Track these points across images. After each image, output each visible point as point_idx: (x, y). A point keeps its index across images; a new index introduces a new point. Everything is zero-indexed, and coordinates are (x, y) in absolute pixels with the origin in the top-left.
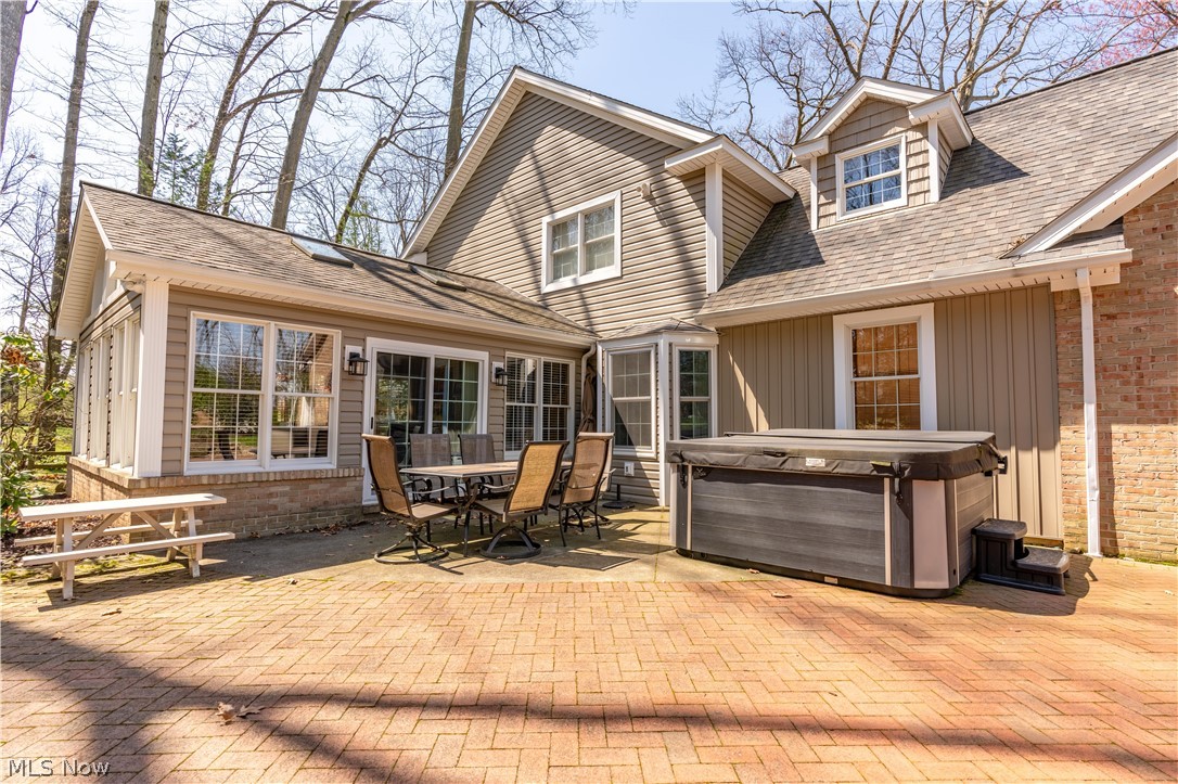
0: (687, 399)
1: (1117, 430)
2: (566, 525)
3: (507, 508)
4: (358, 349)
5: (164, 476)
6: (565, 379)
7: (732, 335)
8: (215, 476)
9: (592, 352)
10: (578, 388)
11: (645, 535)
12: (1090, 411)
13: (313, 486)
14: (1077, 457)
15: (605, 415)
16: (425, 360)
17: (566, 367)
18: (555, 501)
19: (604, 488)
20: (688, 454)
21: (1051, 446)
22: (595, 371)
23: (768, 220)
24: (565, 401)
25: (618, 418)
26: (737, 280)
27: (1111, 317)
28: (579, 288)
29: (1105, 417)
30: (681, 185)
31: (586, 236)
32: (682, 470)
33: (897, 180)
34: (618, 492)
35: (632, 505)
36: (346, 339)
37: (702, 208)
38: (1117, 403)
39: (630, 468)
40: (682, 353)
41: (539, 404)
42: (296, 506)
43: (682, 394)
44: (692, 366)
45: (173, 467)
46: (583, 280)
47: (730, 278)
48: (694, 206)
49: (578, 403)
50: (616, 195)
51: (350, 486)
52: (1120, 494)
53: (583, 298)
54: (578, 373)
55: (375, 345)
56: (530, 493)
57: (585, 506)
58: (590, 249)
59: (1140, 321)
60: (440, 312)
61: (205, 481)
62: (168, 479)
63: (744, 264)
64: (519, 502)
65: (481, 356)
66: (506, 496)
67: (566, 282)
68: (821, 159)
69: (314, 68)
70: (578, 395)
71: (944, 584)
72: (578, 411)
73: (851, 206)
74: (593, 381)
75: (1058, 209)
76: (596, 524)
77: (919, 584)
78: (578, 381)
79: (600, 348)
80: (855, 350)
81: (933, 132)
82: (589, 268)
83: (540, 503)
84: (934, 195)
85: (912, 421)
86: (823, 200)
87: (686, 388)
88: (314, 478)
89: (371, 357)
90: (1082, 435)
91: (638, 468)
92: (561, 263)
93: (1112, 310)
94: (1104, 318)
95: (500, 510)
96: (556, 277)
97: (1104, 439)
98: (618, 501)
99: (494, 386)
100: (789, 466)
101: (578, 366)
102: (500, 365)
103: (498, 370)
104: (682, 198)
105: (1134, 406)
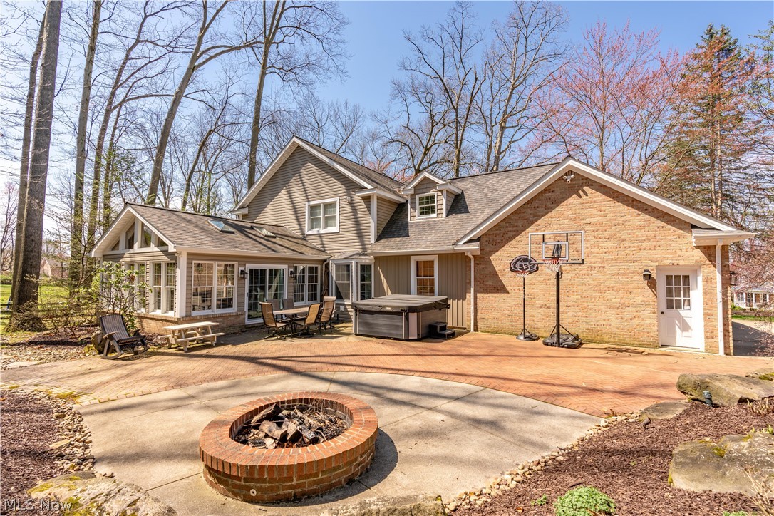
0: (363, 282)
1: (478, 295)
2: (320, 329)
3: (305, 323)
4: (243, 269)
5: (187, 316)
6: (316, 273)
7: (379, 259)
8: (201, 316)
9: (327, 262)
10: (321, 276)
11: (346, 331)
12: (472, 289)
13: (230, 318)
14: (469, 304)
15: (333, 289)
16: (265, 270)
17: (317, 268)
18: (318, 321)
19: (333, 316)
20: (358, 306)
21: (465, 300)
22: (329, 269)
23: (395, 212)
24: (316, 282)
25: (337, 289)
26: (381, 239)
27: (478, 264)
28: (320, 235)
29: (476, 292)
30: (362, 201)
31: (325, 213)
32: (356, 311)
33: (434, 207)
34: (338, 317)
35: (342, 322)
36: (239, 266)
37: (369, 211)
38: (478, 289)
39: (342, 308)
40: (361, 265)
41: (307, 283)
42: (225, 325)
43: (361, 280)
44: (365, 270)
45: (189, 313)
46: (322, 231)
47: (379, 239)
48: (366, 209)
49: (321, 282)
50: (337, 199)
51: (241, 318)
52: (478, 314)
53: (321, 239)
54: (322, 270)
55: (249, 266)
56: (311, 319)
57: (326, 322)
58: (327, 219)
59: (484, 266)
60: (277, 254)
61: (198, 318)
62: (188, 318)
63: (384, 233)
64: (308, 322)
65: (285, 267)
66: (305, 319)
67: (315, 231)
68: (411, 195)
69: (176, 96)
70: (321, 279)
71: (416, 338)
72: (321, 285)
73: (422, 213)
74: (328, 273)
75: (471, 229)
76: (330, 328)
77: (410, 338)
78: (322, 273)
79: (331, 262)
80: (417, 267)
81: (445, 193)
82: (326, 226)
83: (314, 322)
84: (444, 215)
85: (432, 292)
86: (412, 210)
87: (363, 279)
88: (230, 315)
89: (247, 271)
90: (470, 297)
91: (345, 308)
92: (314, 222)
93: (478, 262)
94: (476, 264)
95: (303, 324)
96: (312, 228)
97: (475, 298)
98: (338, 321)
99: (290, 278)
100: (383, 310)
101: (322, 267)
102: (292, 270)
103: (291, 272)
104: (360, 206)
105: (481, 290)
